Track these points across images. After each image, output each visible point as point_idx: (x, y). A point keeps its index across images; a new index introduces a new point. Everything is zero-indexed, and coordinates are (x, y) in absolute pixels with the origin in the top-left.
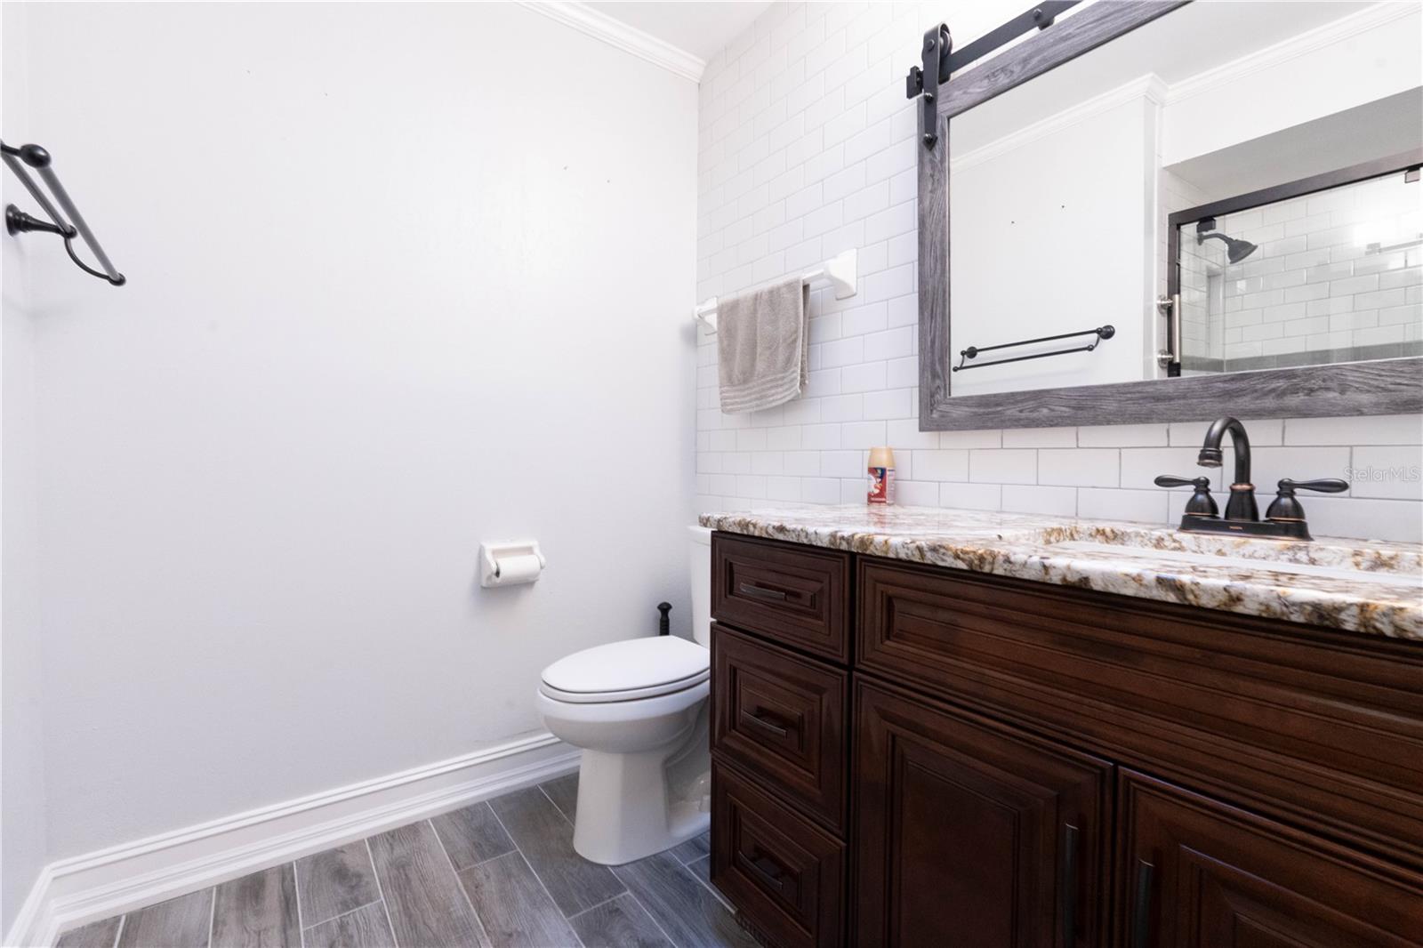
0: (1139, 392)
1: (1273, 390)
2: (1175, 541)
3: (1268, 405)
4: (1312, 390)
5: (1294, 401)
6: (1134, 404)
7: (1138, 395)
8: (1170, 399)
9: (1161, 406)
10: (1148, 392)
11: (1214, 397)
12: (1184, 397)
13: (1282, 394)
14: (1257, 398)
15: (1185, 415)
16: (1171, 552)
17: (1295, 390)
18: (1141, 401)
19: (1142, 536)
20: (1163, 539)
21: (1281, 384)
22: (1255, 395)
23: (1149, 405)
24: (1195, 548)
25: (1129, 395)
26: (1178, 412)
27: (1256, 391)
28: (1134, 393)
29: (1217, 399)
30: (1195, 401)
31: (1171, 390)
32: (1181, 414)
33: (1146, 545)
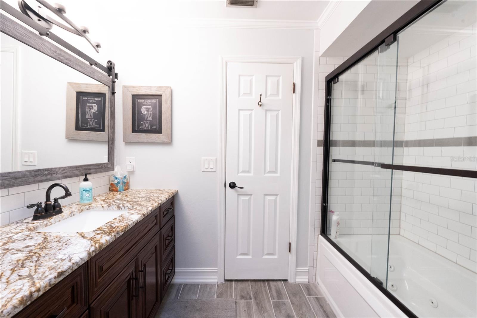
0: (10, 176)
1: (45, 174)
2: (50, 222)
3: (44, 178)
4: (52, 174)
5: (49, 177)
6: (8, 180)
7: (9, 177)
8: (20, 178)
9: (17, 181)
10: (13, 176)
11: (32, 177)
12: (24, 177)
13: (47, 175)
14: (42, 177)
15: (25, 183)
16: (50, 226)
17: (49, 174)
18: (10, 179)
19: (42, 225)
20: (47, 223)
21: (46, 172)
22: (41, 176)
23: (13, 181)
24: (54, 222)
25: (6, 177)
26: (23, 182)
27: (42, 174)
28: (8, 176)
29: (33, 177)
30: (27, 178)
31: (20, 175)
32: (23, 183)
33: (43, 227)
